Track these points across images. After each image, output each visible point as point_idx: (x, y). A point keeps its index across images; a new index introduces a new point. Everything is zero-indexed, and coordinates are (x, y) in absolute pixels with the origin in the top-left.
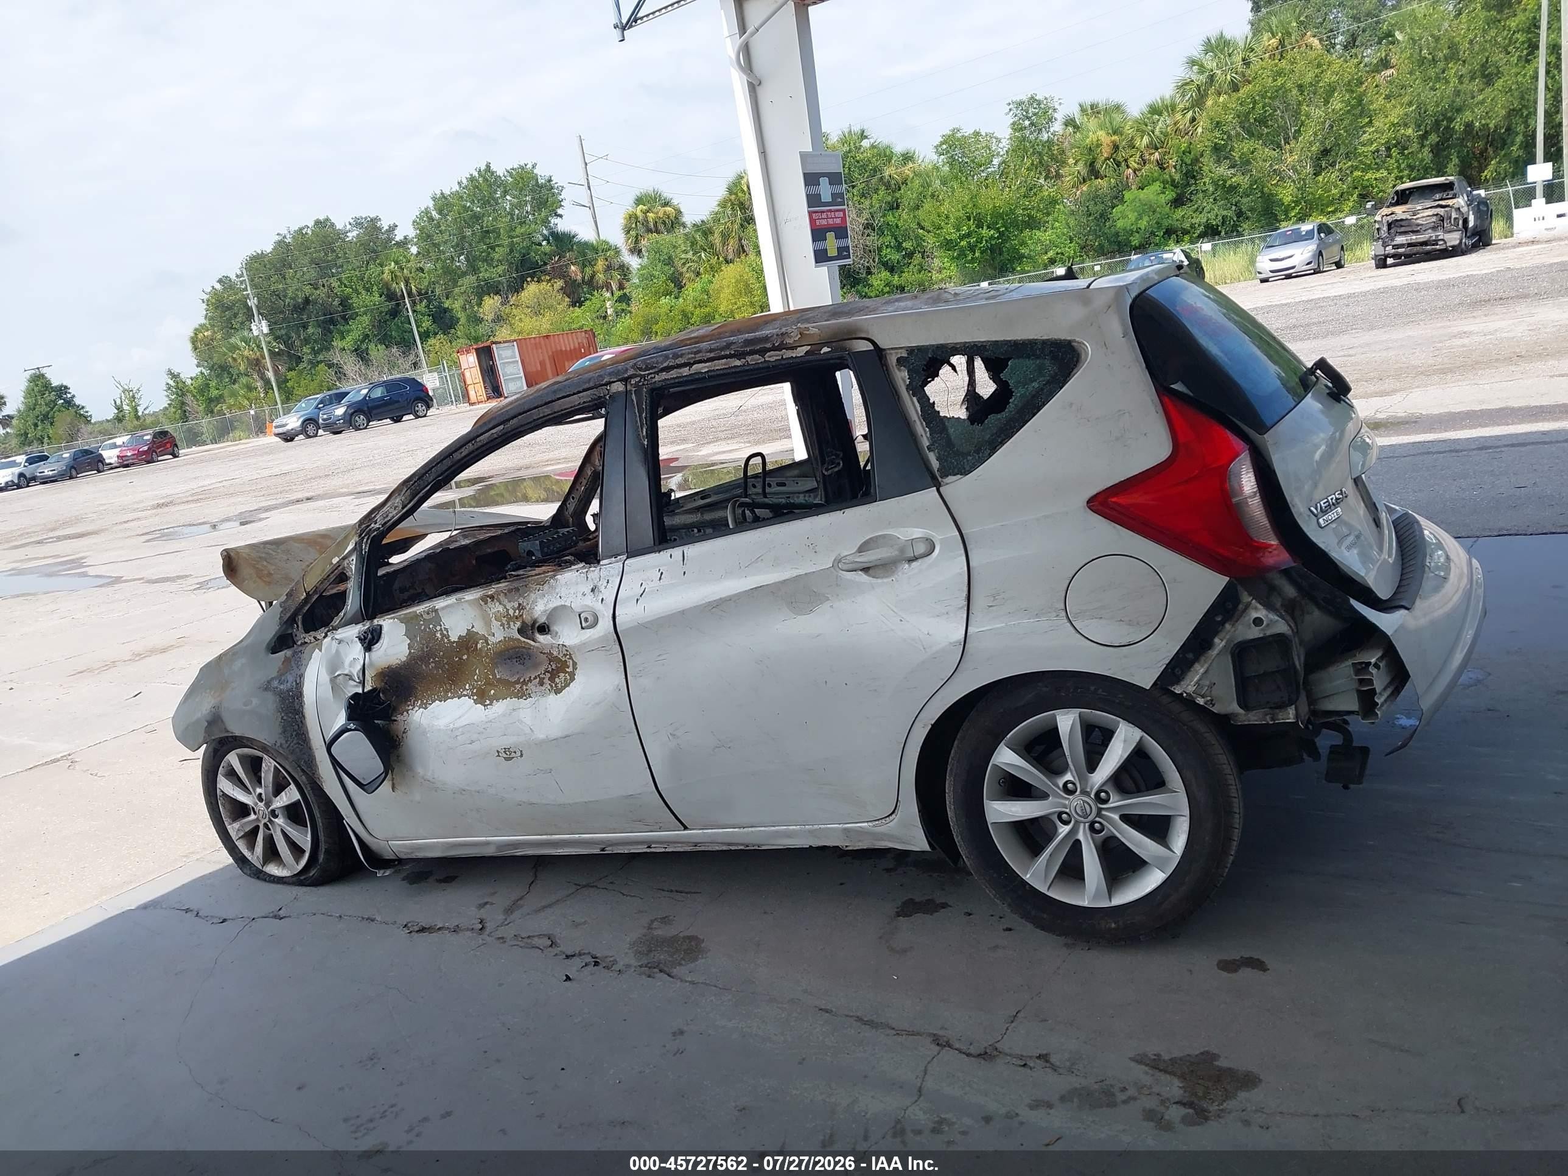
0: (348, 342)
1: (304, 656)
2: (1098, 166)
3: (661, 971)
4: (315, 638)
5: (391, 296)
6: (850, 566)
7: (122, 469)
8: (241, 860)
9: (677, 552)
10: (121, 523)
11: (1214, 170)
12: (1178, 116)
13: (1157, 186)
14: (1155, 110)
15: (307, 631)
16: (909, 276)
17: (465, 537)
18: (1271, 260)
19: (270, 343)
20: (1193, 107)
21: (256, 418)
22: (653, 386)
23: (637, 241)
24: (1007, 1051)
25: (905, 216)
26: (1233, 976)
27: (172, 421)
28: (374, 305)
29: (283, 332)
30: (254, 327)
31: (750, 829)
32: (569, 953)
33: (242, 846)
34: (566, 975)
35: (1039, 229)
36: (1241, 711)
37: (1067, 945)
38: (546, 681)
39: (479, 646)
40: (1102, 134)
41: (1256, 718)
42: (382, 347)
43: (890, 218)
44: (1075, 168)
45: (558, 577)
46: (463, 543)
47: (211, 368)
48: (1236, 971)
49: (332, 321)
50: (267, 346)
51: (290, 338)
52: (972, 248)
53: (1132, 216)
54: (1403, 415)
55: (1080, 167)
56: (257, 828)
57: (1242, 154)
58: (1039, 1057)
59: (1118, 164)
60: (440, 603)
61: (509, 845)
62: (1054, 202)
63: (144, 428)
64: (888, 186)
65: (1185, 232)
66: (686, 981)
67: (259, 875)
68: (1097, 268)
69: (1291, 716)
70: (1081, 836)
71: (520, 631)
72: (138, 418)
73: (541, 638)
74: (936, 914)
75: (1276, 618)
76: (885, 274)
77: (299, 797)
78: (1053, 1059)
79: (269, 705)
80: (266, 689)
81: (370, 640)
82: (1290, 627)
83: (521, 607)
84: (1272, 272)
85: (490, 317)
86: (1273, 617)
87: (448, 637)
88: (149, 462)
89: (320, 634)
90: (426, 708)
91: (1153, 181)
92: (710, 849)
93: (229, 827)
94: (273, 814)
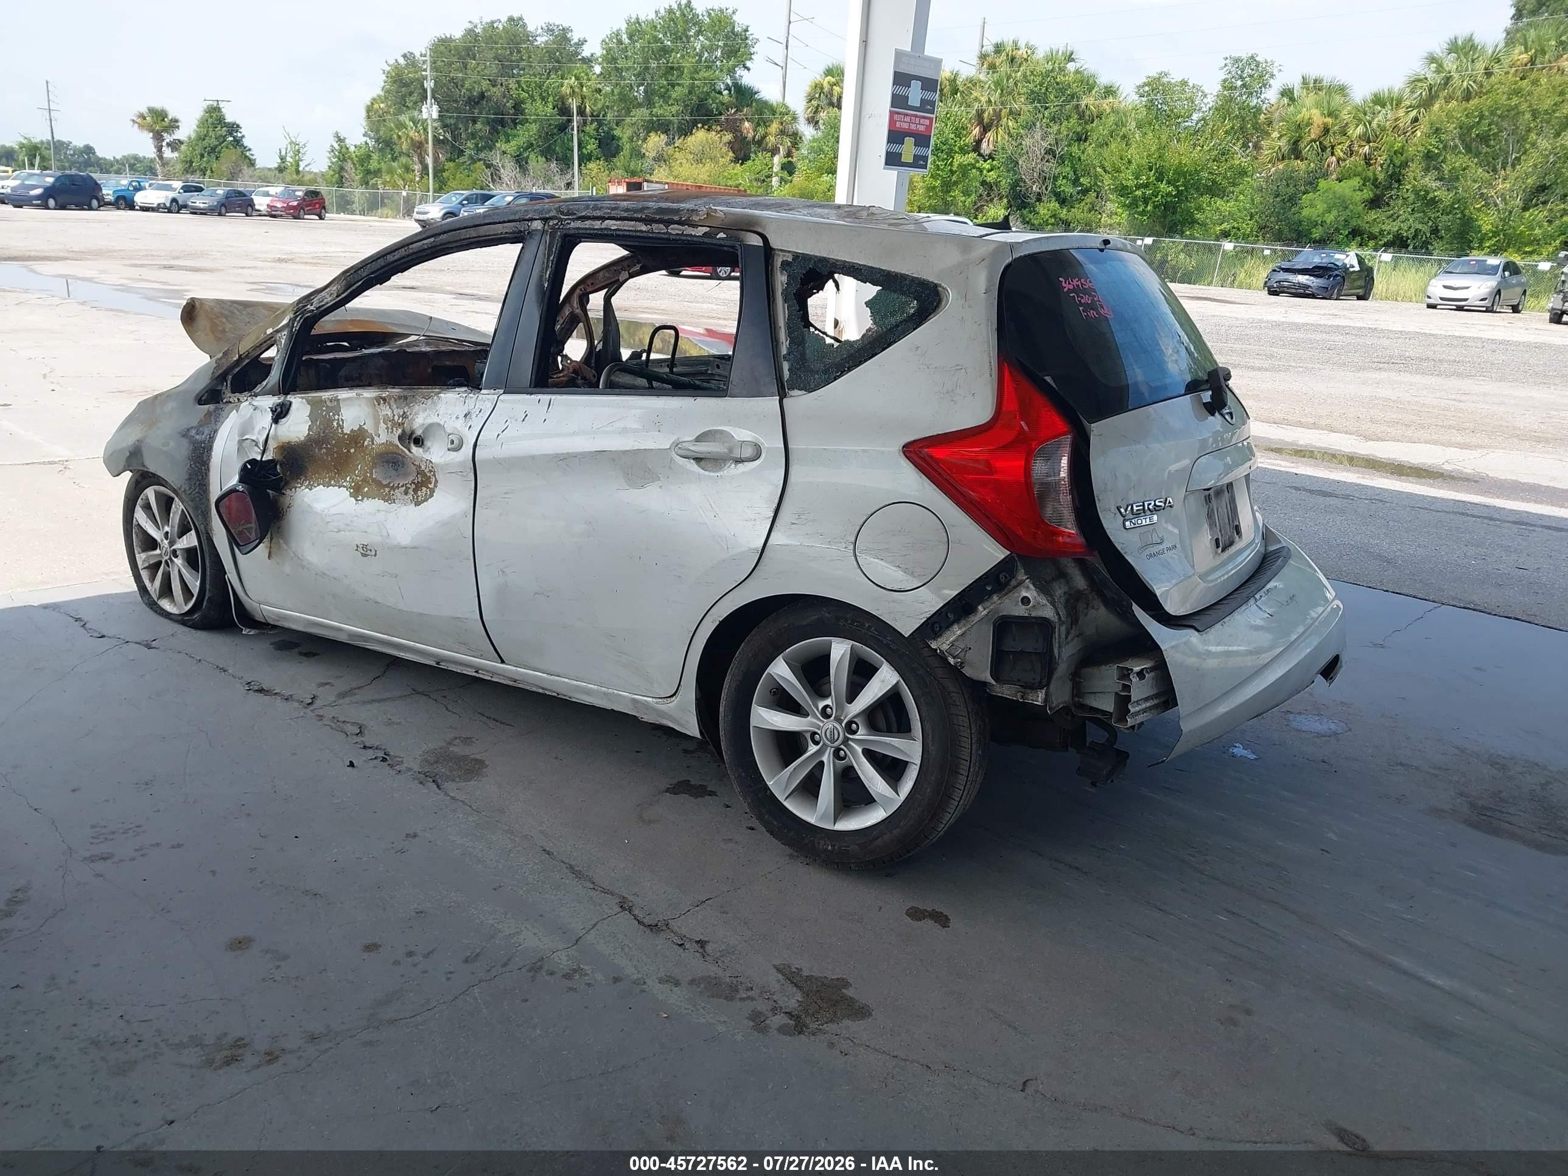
0: (511, 147)
1: (224, 414)
2: (1302, 145)
3: (434, 781)
4: (238, 399)
5: (564, 111)
6: (684, 453)
7: (268, 218)
8: (143, 589)
9: (545, 398)
10: (238, 268)
11: (1417, 178)
12: (1401, 113)
13: (1356, 182)
14: (1379, 100)
15: (233, 392)
16: (1078, 213)
17: (428, 344)
18: (1445, 287)
19: (436, 128)
20: (1419, 106)
21: (407, 200)
22: (567, 232)
23: (816, 112)
24: (676, 929)
25: (1090, 150)
26: (915, 923)
27: (330, 183)
28: (546, 115)
29: (452, 121)
30: (424, 109)
31: (557, 678)
32: (368, 745)
33: (145, 575)
34: (351, 762)
35: (1222, 198)
36: (993, 682)
37: (791, 856)
38: (411, 491)
39: (366, 443)
40: (1316, 113)
41: (1009, 692)
42: (542, 159)
43: (1075, 149)
44: (1276, 141)
45: (442, 395)
46: (423, 350)
47: (377, 141)
48: (920, 920)
49: (502, 123)
50: (433, 132)
51: (457, 128)
52: (1146, 200)
53: (1321, 207)
54: (1469, 471)
55: (1283, 143)
56: (160, 562)
57: (1453, 168)
58: (697, 942)
59: (1324, 149)
60: (343, 394)
61: (357, 636)
62: (1243, 173)
63: (300, 183)
64: (1081, 116)
65: (1372, 237)
66: (448, 796)
67: (153, 606)
68: (1267, 252)
69: (1040, 699)
70: (825, 759)
71: (400, 438)
72: (298, 172)
73: (414, 449)
74: (700, 799)
75: (1045, 602)
76: (1054, 205)
77: (197, 544)
78: (709, 948)
79: (183, 450)
80: (184, 436)
81: (280, 413)
82: (1058, 614)
83: (404, 416)
84: (1442, 299)
85: (652, 154)
86: (1043, 600)
87: (342, 428)
88: (295, 218)
89: (243, 397)
90: (311, 489)
91: (1355, 175)
92: (528, 688)
93: (137, 556)
94: (174, 553)
